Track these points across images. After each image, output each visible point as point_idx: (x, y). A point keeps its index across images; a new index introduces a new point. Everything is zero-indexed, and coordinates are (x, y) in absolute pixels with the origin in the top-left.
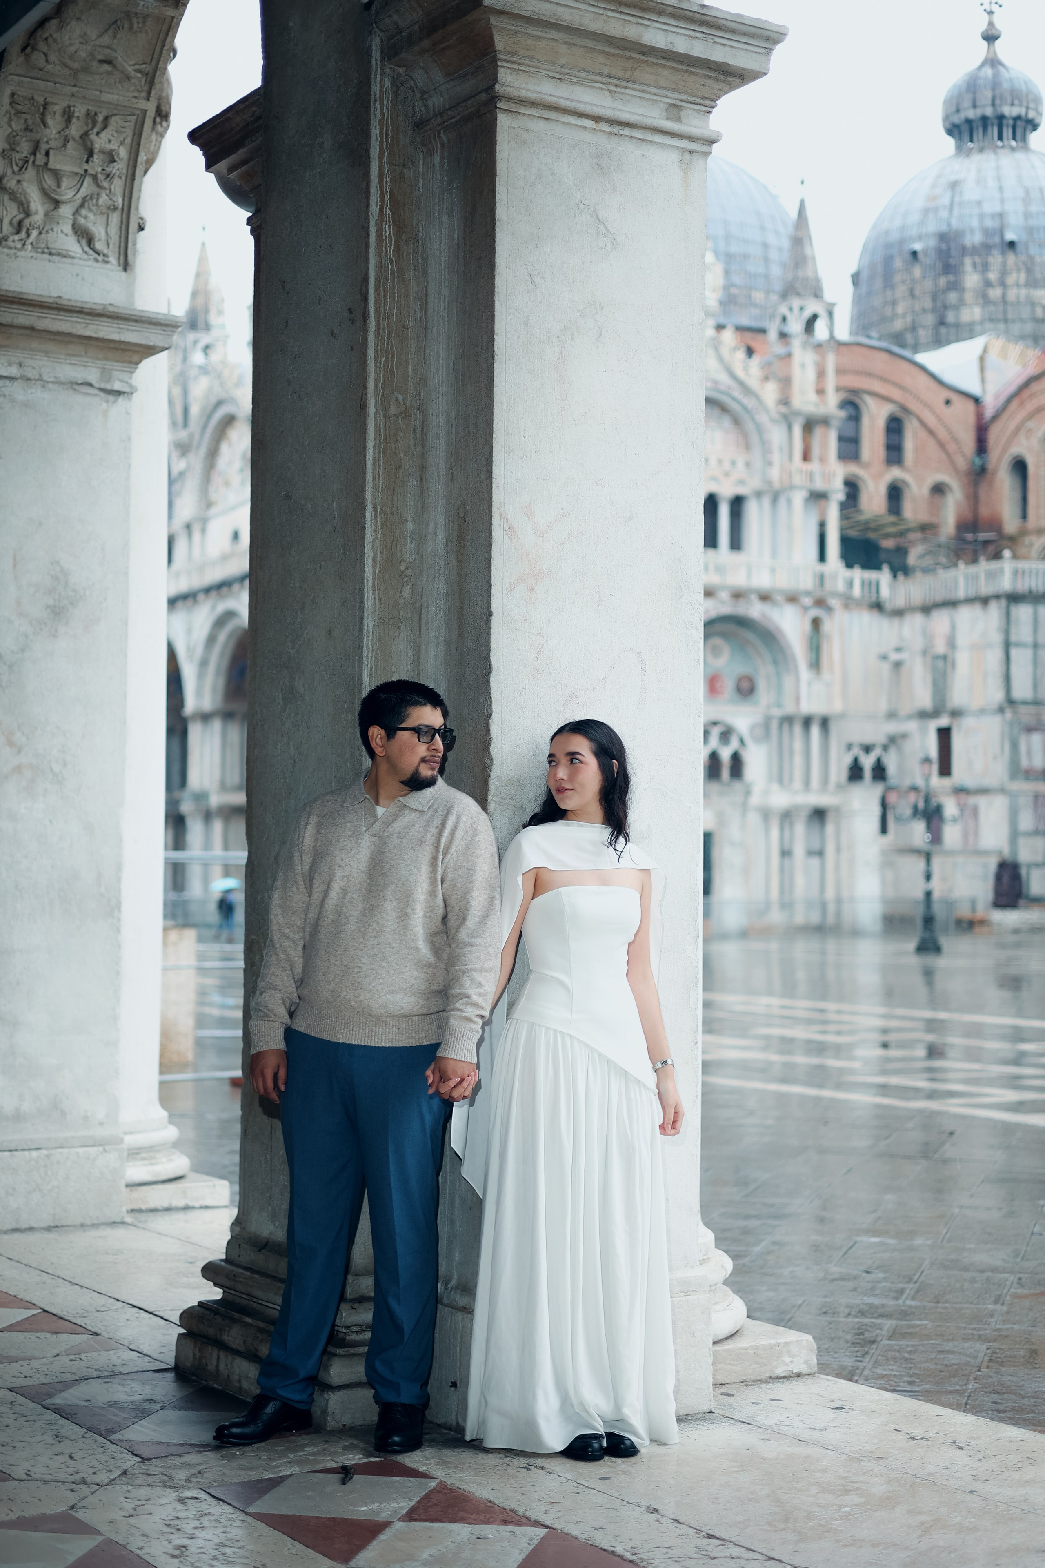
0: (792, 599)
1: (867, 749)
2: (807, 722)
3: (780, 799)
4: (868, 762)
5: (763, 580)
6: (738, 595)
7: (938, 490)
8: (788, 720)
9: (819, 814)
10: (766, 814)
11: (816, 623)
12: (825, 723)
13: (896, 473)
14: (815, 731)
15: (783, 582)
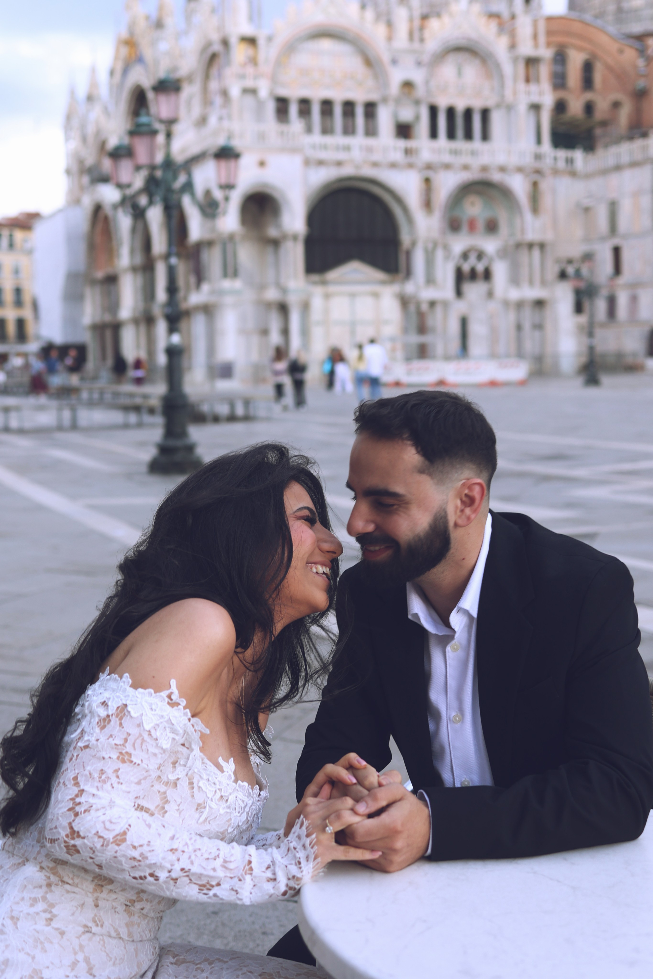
0: (520, 170)
1: (570, 262)
2: (530, 246)
3: (515, 294)
4: (570, 270)
5: (501, 159)
6: (484, 169)
7: (616, 105)
8: (518, 246)
9: (540, 304)
10: (506, 303)
11: (535, 184)
12: (542, 246)
13: (589, 96)
14: (536, 253)
15: (514, 161)
